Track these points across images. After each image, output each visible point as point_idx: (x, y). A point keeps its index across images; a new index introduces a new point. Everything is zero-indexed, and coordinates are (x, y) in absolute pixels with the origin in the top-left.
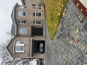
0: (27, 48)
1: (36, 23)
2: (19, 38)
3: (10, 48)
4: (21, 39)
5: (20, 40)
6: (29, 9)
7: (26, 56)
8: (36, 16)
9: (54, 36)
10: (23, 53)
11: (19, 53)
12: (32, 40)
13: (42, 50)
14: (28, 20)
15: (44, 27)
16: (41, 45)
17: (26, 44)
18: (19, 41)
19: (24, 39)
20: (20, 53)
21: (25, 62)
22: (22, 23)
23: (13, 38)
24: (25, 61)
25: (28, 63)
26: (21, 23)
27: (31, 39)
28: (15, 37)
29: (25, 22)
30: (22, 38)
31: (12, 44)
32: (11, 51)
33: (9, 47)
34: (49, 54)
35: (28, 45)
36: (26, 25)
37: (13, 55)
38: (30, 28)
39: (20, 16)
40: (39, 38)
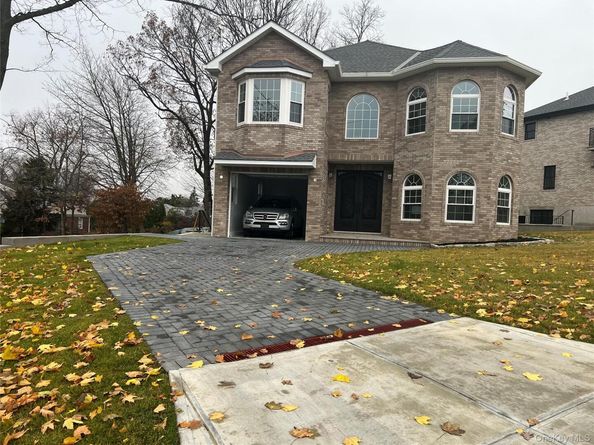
0: (264, 139)
1: (407, 192)
2: (325, 97)
3: (268, 51)
4: (317, 106)
5: (313, 100)
6: (499, 147)
7: (227, 136)
8: (452, 192)
9: (312, 271)
10: (242, 119)
11: (243, 97)
12: (311, 169)
13: (254, 221)
14: (429, 145)
15: (388, 235)
16: (280, 221)
17: (290, 138)
18: (307, 96)
19: (318, 123)
20: (242, 106)
21: (186, 125)
22: (411, 107)
23: (320, 61)
24: (193, 126)
25: (180, 143)
26: (409, 103)
27: (313, 164)
28: (327, 71)
29: (417, 125)
30: (321, 111)
31: (293, 57)
32: (251, 54)
33: (277, 46)
34: (234, 253)
35: (281, 147)
36: (401, 134)
37: (232, 67)
38: (381, 156)
39: (454, 96)
40: (320, 207)
